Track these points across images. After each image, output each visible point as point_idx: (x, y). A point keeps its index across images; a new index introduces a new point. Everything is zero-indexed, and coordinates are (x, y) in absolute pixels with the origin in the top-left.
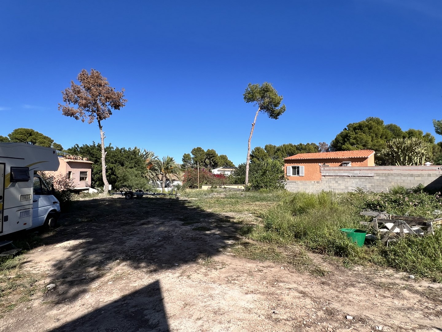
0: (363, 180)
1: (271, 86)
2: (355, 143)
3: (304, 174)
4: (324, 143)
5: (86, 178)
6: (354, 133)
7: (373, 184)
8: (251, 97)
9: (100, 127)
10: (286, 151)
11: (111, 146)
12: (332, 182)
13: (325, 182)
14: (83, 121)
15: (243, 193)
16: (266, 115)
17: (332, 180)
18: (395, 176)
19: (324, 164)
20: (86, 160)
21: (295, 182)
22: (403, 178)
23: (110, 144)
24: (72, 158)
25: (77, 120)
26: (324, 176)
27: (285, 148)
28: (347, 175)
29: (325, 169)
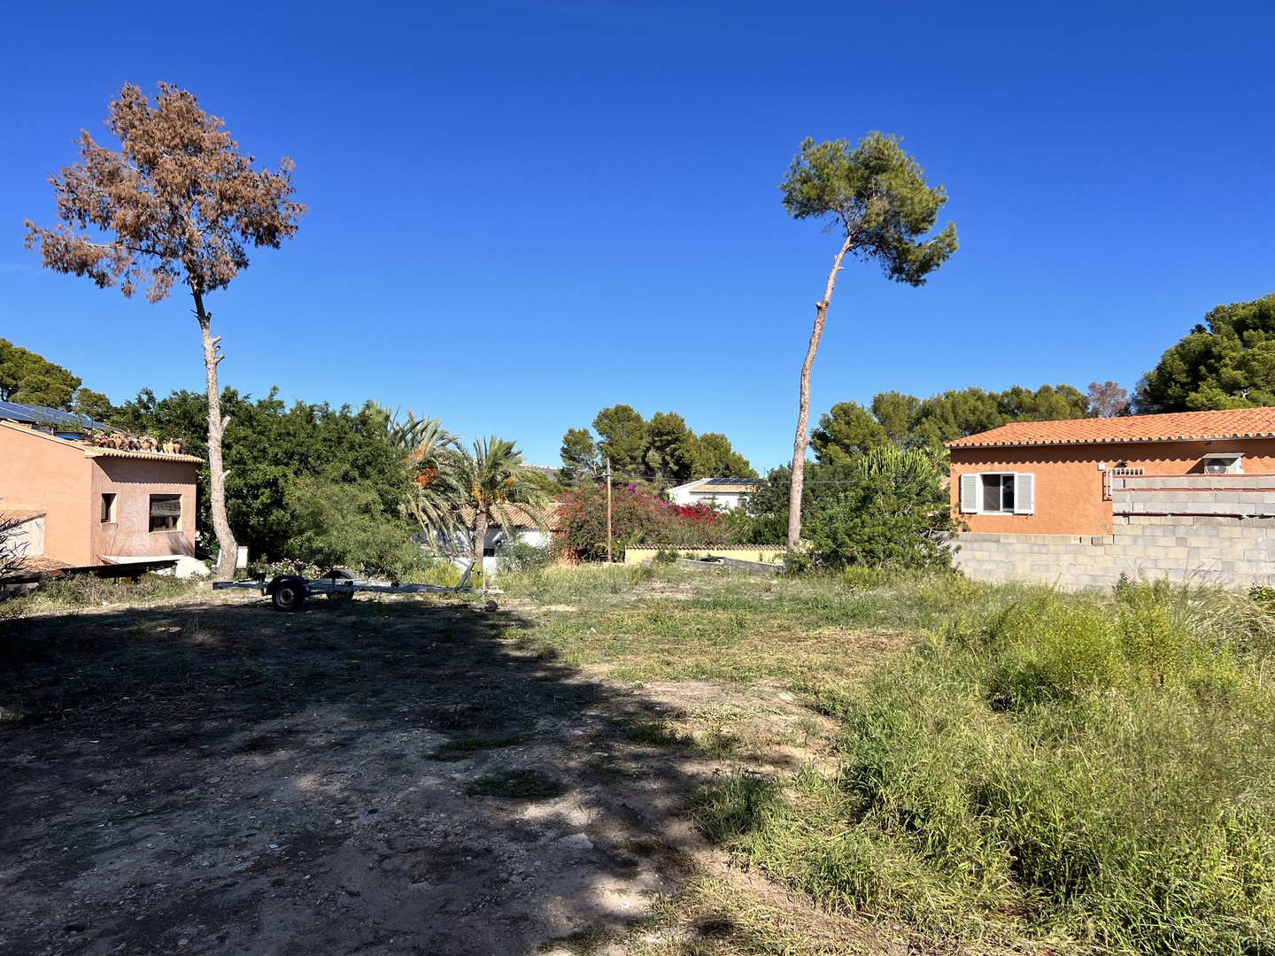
1: (896, 151)
2: (1243, 381)
3: (1033, 506)
4: (1109, 384)
5: (175, 519)
6: (1238, 342)
8: (813, 193)
9: (203, 317)
10: (955, 418)
11: (276, 398)
12: (1162, 541)
13: (1127, 541)
14: (128, 293)
15: (775, 582)
16: (875, 266)
17: (1159, 532)
19: (1123, 465)
20: (174, 451)
21: (998, 541)
23: (275, 388)
24: (118, 442)
25: (101, 287)
26: (1125, 515)
27: (953, 406)
28: (1228, 513)
29: (1127, 488)
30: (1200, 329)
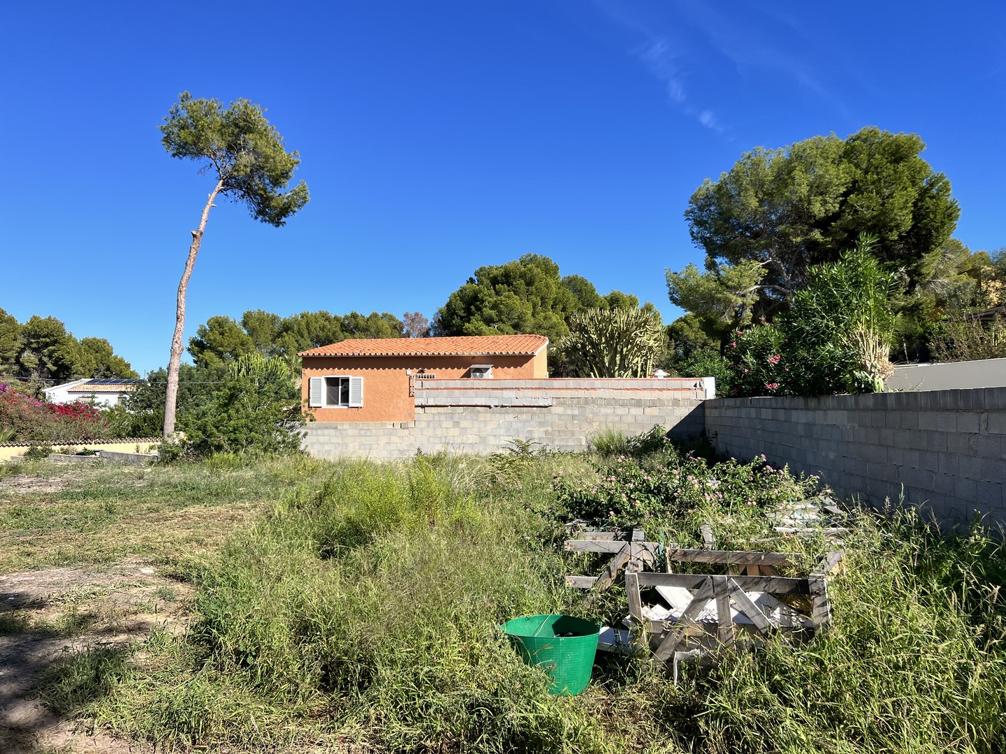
0: (524, 417)
2: (495, 317)
3: (362, 401)
4: (417, 314)
6: (493, 291)
7: (550, 429)
10: (309, 333)
12: (445, 424)
13: (423, 425)
17: (443, 418)
18: (600, 406)
19: (422, 371)
21: (336, 428)
22: (620, 411)
26: (423, 407)
27: (308, 324)
28: (483, 404)
29: (424, 387)
30: (472, 280)
